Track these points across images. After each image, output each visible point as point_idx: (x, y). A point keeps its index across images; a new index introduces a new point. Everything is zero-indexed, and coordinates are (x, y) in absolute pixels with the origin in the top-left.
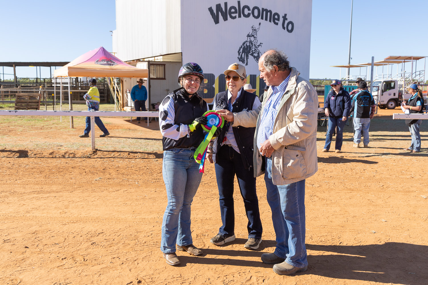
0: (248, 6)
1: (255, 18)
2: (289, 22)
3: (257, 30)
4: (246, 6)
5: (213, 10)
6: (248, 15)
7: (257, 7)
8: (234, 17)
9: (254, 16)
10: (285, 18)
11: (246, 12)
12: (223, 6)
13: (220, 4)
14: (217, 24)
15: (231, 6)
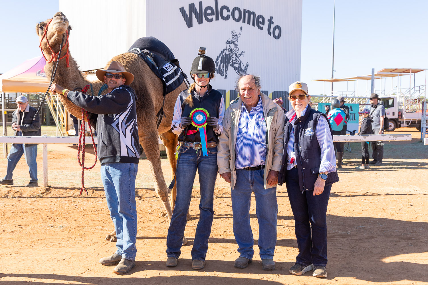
0: (228, 6)
1: (235, 21)
2: (276, 26)
3: (238, 36)
4: (224, 6)
5: (185, 11)
6: (227, 18)
7: (237, 8)
8: (210, 19)
9: (234, 19)
10: (271, 21)
11: (225, 13)
12: (197, 7)
13: (193, 4)
14: (190, 28)
15: (207, 6)
